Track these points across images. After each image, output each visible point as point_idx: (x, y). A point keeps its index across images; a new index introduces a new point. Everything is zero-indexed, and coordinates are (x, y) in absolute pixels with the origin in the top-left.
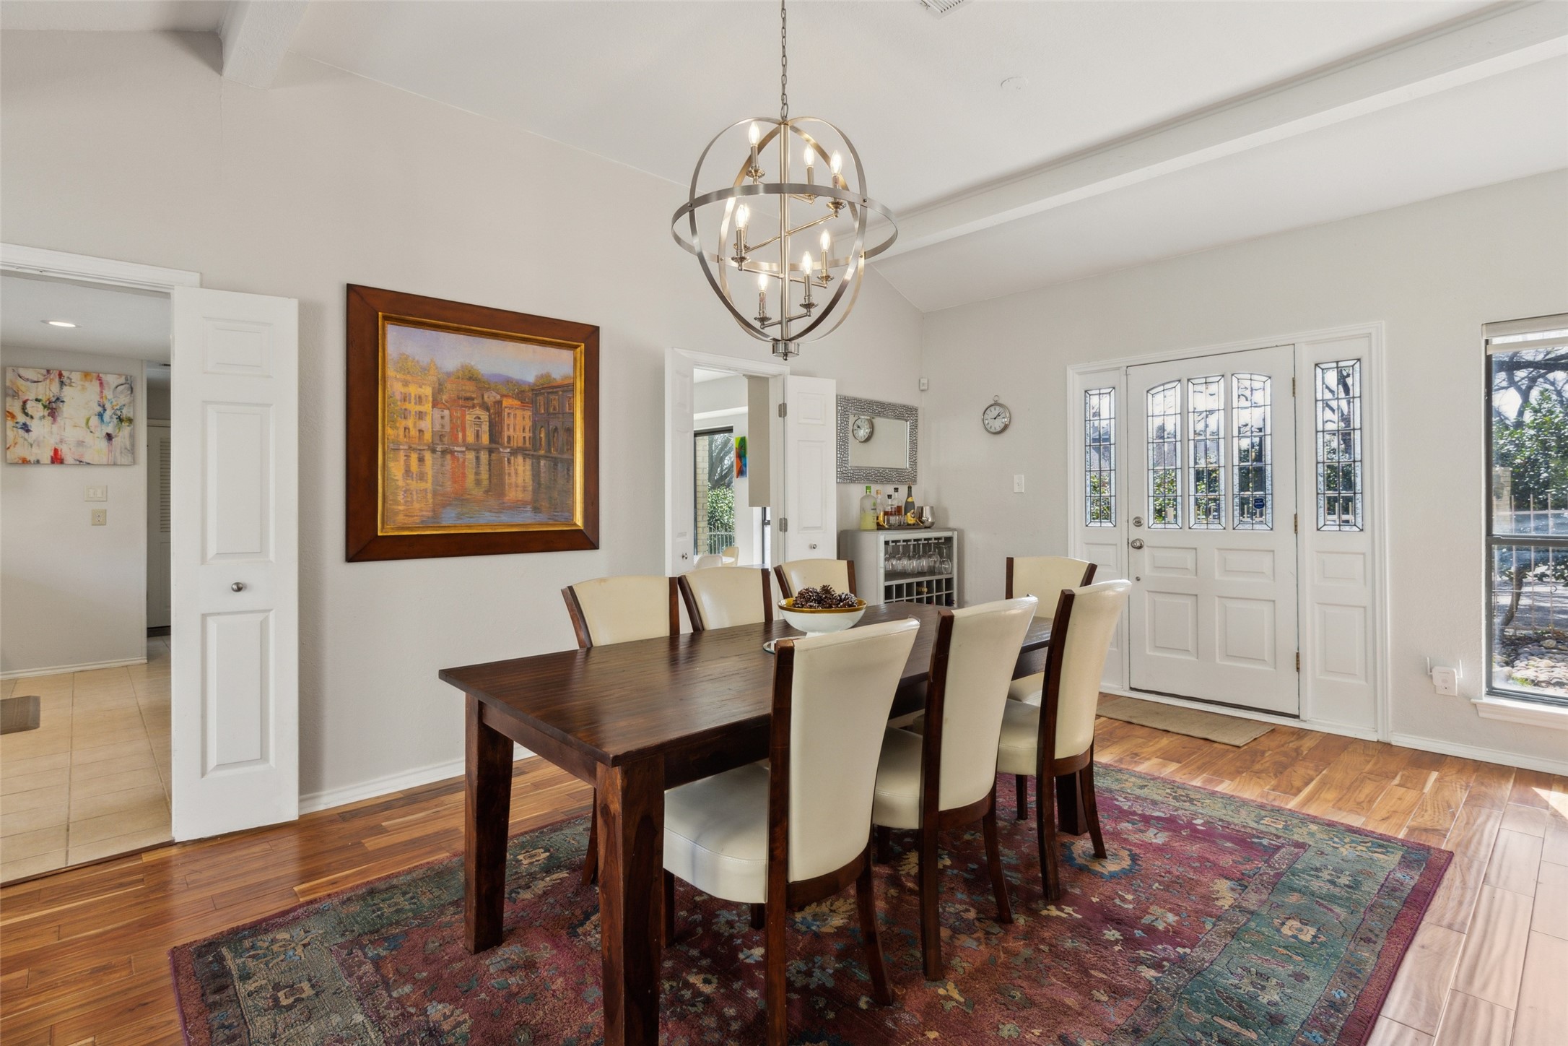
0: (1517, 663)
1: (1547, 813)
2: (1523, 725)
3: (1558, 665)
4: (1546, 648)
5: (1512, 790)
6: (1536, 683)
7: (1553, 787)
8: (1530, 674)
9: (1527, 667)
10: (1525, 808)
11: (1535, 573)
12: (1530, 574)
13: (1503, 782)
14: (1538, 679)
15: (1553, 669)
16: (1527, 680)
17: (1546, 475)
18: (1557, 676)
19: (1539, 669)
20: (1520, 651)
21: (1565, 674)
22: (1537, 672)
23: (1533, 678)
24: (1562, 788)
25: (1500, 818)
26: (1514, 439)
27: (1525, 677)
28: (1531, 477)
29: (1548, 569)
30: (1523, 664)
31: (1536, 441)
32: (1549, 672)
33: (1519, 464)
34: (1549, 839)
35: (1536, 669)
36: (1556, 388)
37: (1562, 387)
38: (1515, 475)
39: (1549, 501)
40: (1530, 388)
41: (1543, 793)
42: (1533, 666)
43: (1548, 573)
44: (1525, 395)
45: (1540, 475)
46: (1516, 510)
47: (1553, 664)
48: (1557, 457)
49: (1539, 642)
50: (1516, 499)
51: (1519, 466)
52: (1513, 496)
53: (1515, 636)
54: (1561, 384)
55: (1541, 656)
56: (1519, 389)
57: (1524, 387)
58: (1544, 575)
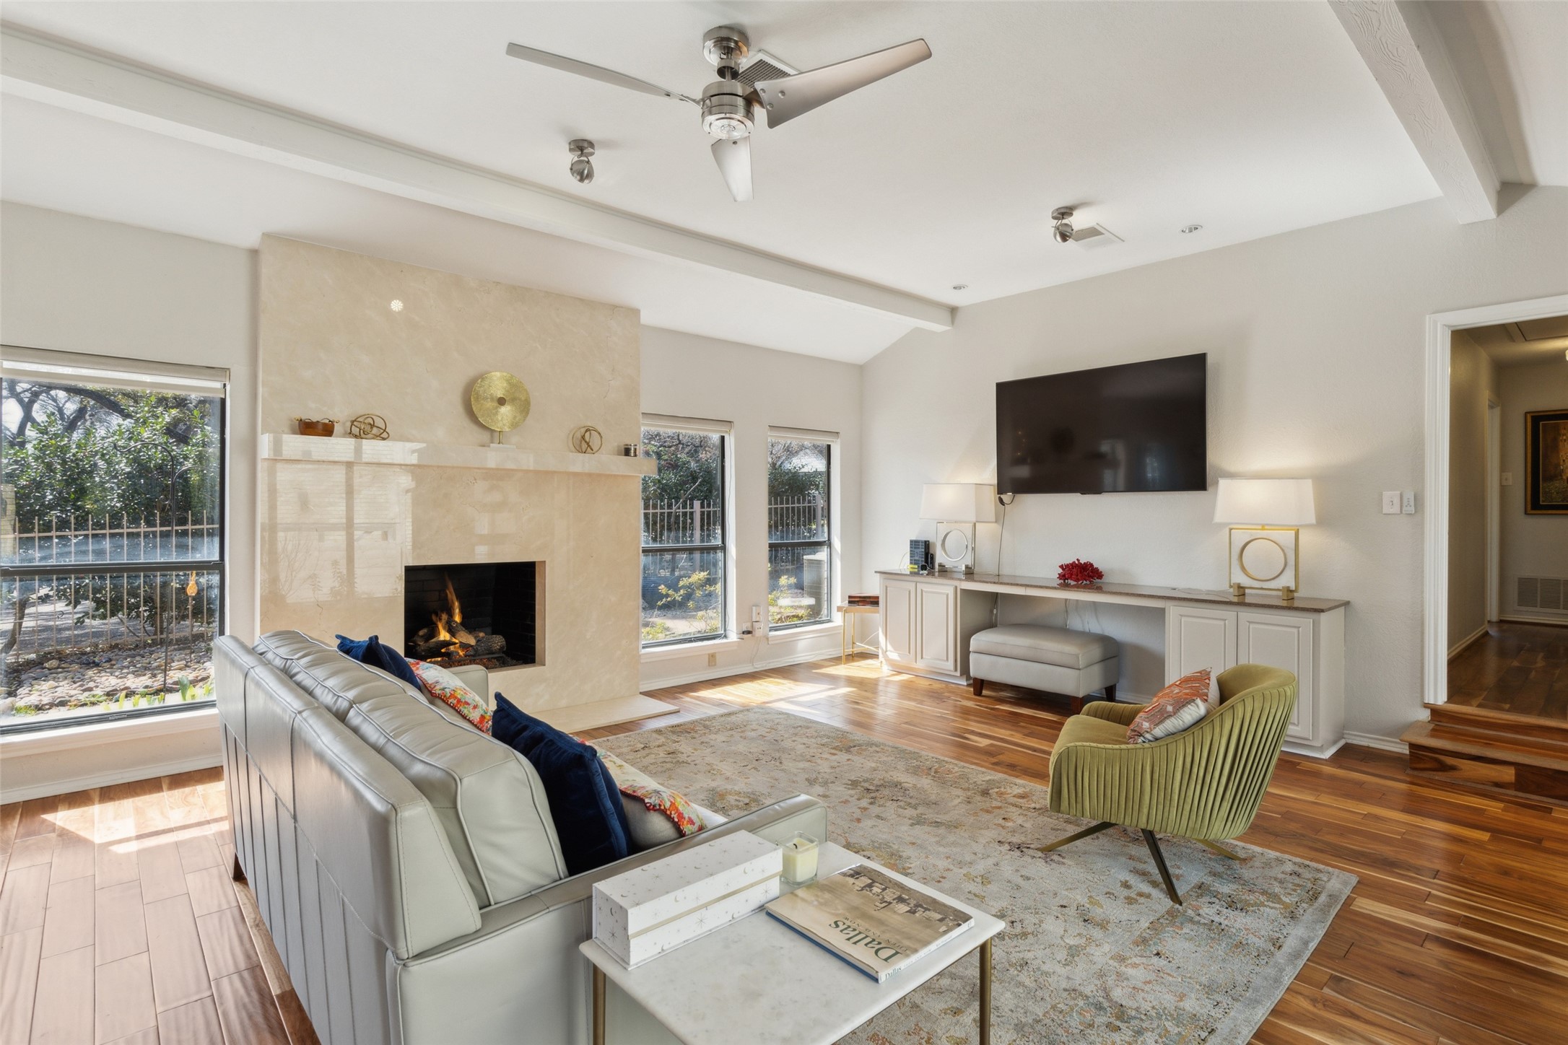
0: (20, 691)
1: (53, 835)
2: (30, 756)
3: (61, 684)
4: (49, 669)
5: (19, 826)
6: (39, 708)
7: (59, 808)
8: (34, 699)
9: (29, 694)
10: (32, 840)
11: (39, 595)
12: (34, 596)
13: (9, 822)
14: (42, 703)
15: (57, 690)
16: (30, 707)
17: (51, 497)
18: (60, 695)
19: (43, 692)
20: (23, 677)
21: (67, 691)
22: (41, 695)
23: (37, 703)
24: (67, 806)
25: (7, 861)
26: (19, 459)
27: (29, 704)
28: (37, 498)
29: (52, 590)
30: (27, 691)
31: (41, 463)
32: (53, 693)
33: (24, 485)
34: (55, 861)
35: (39, 693)
36: (58, 404)
37: (64, 405)
38: (18, 496)
39: (54, 523)
40: (32, 402)
41: (49, 817)
42: (37, 690)
43: (51, 593)
44: (27, 408)
45: (45, 497)
46: (20, 533)
47: (56, 684)
48: (62, 479)
49: (43, 664)
50: (20, 521)
51: (24, 487)
52: (17, 519)
53: (18, 662)
54: (63, 401)
55: (46, 677)
56: (20, 401)
57: (26, 400)
58: (47, 596)
